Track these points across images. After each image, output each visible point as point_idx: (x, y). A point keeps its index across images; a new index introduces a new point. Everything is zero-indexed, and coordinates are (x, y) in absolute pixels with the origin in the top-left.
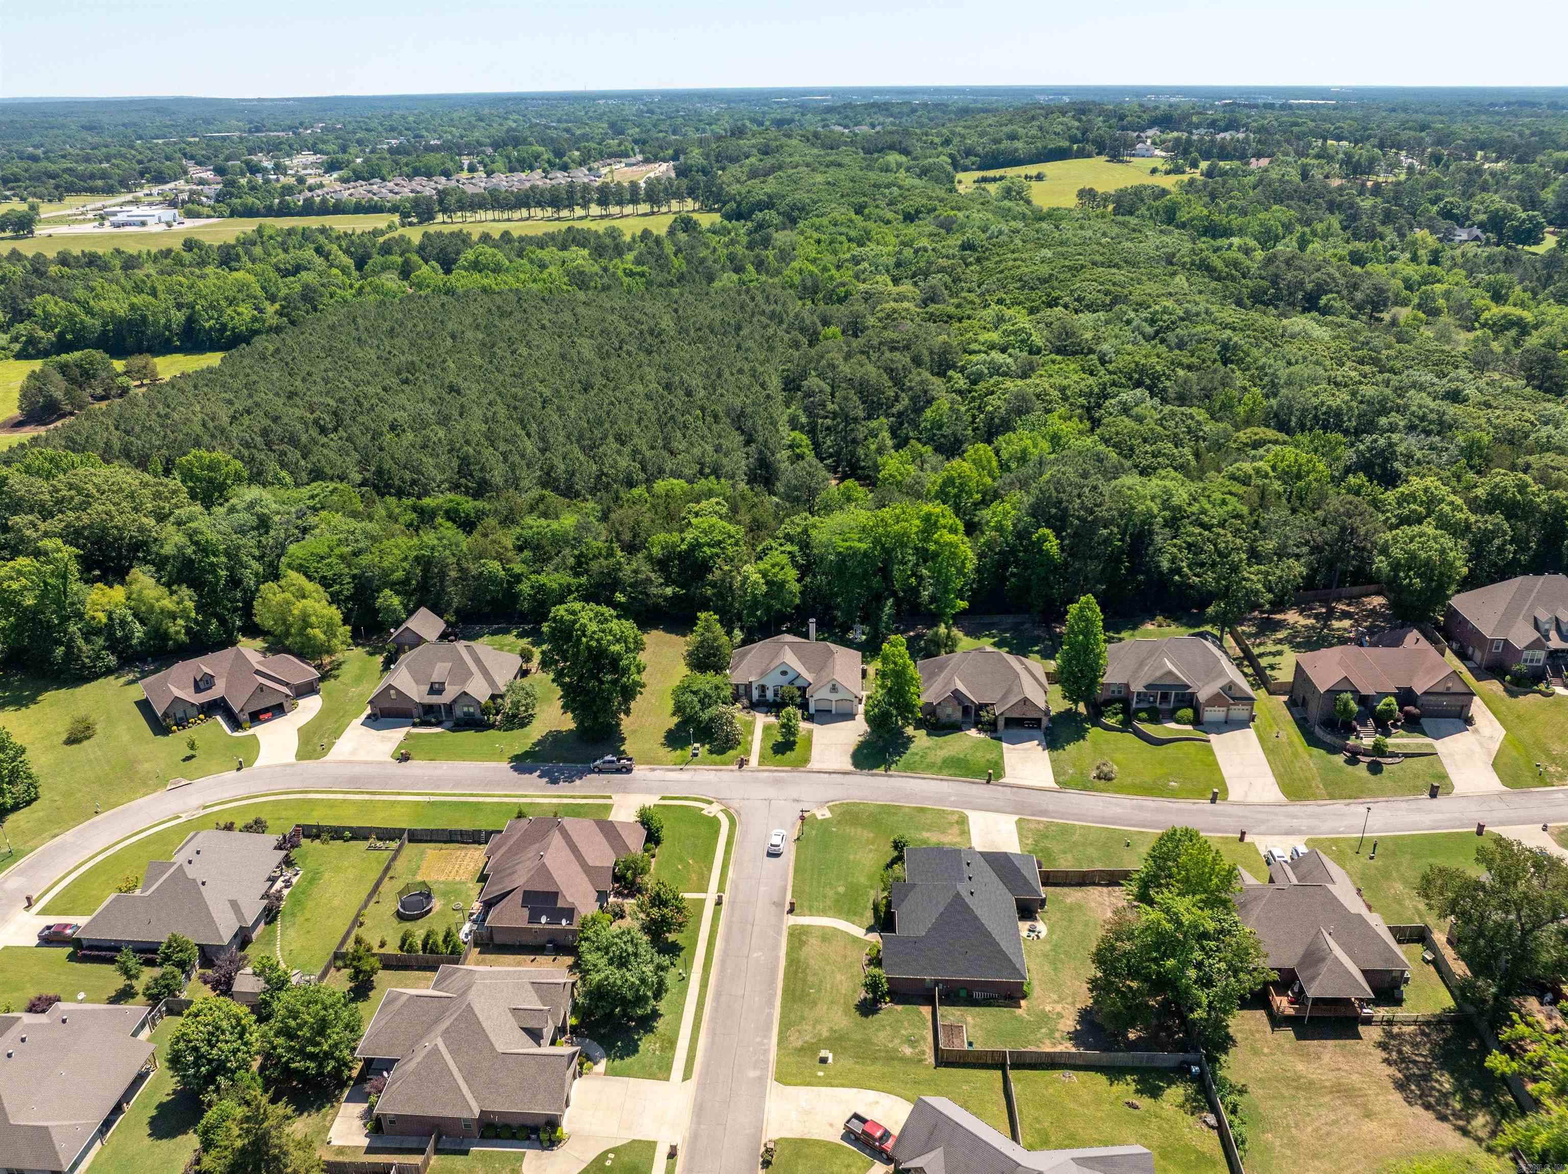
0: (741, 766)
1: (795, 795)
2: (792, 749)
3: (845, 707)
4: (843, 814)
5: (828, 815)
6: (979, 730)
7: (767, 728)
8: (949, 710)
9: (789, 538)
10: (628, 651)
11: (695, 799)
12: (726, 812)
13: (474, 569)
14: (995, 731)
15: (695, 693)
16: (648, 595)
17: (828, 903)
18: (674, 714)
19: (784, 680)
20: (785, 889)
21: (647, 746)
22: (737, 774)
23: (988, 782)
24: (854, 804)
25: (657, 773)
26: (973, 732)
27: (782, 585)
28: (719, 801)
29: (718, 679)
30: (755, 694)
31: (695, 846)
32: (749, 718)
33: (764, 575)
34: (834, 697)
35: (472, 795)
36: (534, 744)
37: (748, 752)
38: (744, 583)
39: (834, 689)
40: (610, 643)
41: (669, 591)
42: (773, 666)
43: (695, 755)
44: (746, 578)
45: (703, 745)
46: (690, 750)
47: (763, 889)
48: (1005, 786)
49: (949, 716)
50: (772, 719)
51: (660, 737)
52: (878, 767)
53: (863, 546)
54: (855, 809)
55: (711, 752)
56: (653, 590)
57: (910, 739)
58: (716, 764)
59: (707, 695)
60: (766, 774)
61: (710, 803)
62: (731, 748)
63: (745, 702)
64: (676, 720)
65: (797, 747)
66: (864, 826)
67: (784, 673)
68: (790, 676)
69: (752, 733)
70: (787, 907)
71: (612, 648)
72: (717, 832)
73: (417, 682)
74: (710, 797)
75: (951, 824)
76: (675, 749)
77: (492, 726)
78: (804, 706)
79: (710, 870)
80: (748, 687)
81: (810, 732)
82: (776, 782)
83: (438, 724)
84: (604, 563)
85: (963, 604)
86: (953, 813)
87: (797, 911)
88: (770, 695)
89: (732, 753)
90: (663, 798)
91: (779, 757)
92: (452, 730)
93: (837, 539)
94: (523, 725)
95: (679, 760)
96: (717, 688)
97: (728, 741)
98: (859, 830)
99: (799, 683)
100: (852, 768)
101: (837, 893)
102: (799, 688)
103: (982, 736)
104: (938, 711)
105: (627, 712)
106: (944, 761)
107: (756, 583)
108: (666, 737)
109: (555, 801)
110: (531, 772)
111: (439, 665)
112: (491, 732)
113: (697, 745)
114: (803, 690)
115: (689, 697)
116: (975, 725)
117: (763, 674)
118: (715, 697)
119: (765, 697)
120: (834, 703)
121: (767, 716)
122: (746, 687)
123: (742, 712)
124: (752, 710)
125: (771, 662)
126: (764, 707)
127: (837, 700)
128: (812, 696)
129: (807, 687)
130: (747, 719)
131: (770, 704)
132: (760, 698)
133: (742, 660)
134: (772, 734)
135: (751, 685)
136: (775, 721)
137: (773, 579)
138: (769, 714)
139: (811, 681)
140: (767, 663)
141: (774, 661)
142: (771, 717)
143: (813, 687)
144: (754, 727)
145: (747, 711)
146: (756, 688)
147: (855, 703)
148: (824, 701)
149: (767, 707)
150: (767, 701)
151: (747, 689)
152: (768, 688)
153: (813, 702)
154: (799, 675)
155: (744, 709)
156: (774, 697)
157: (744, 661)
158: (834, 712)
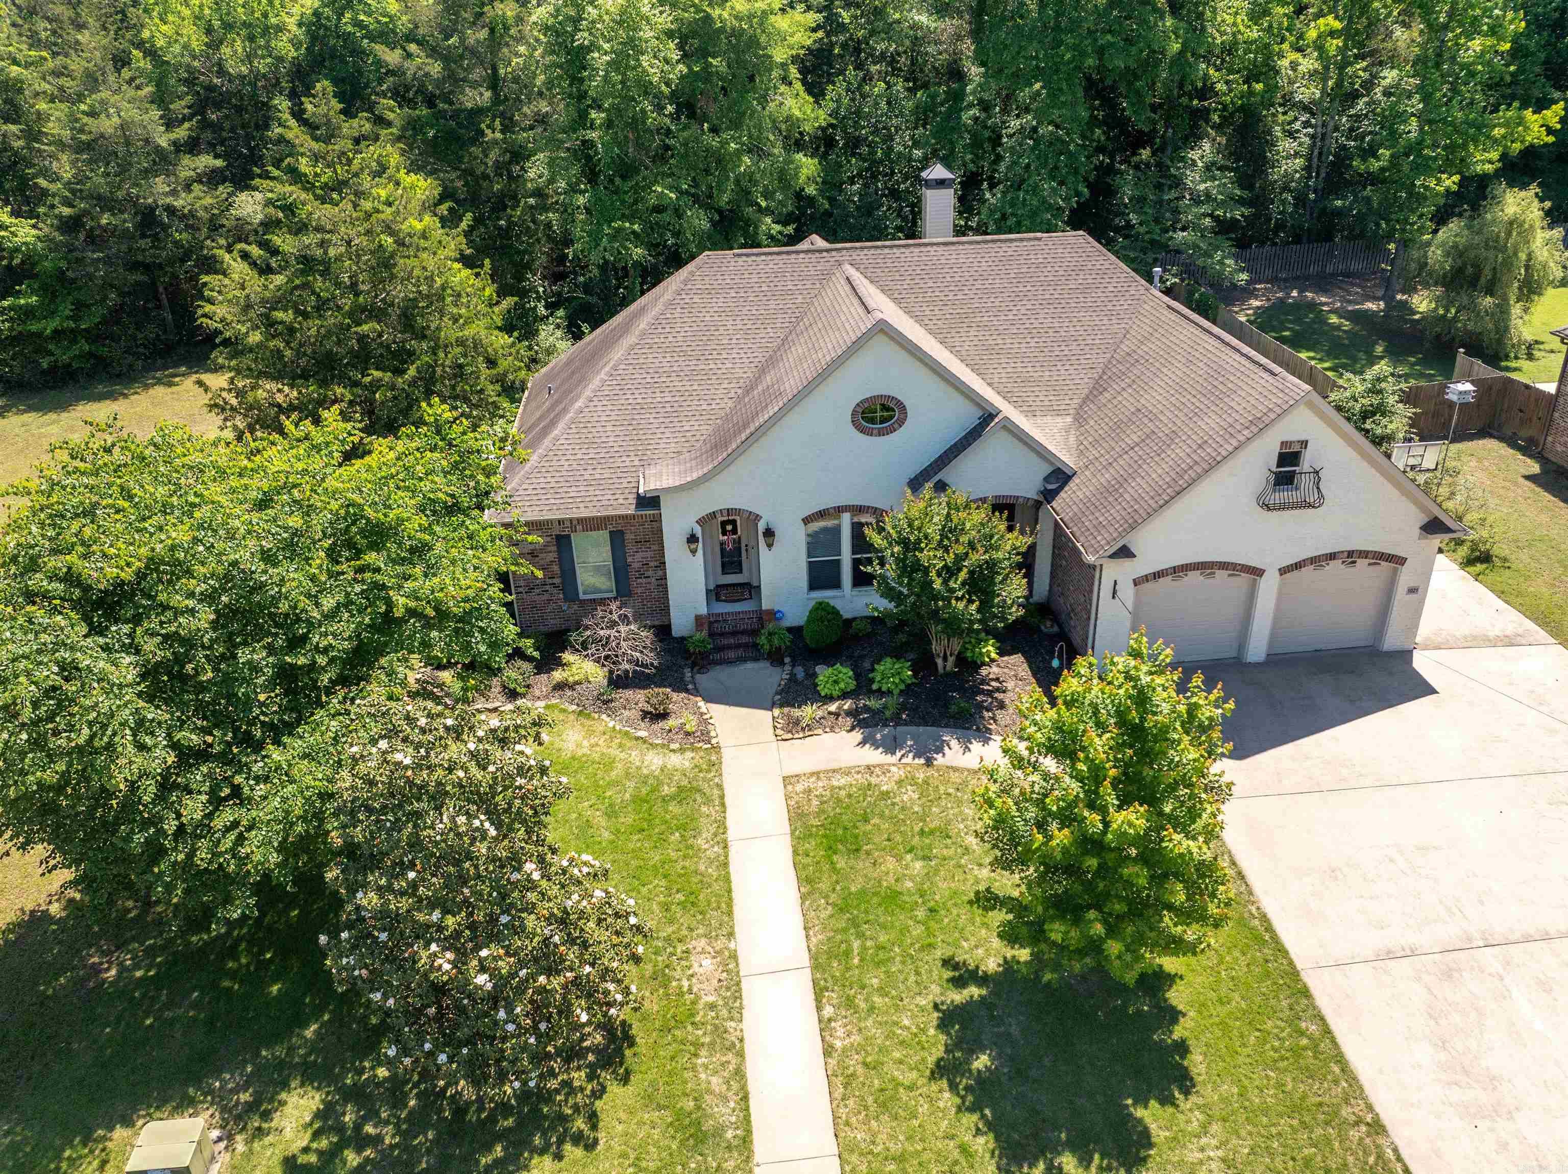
3: (1333, 605)
7: (822, 835)
19: (874, 469)
30: (688, 581)
32: (665, 759)
34: (1278, 539)
39: (1287, 480)
42: (789, 379)
50: (841, 752)
63: (628, 636)
67: (878, 415)
68: (927, 428)
69: (712, 901)
80: (636, 532)
88: (781, 575)
99: (989, 473)
102: (995, 510)
117: (731, 444)
118: (346, 626)
119: (751, 590)
120: (1269, 586)
121: (794, 727)
122: (617, 539)
123: (604, 703)
124: (680, 686)
125: (771, 361)
126: (753, 652)
127: (1298, 566)
128: (1125, 553)
129: (1049, 495)
130: (654, 761)
131: (795, 631)
132: (716, 593)
133: (583, 380)
134: (892, 898)
135: (658, 519)
136: (873, 756)
137: (708, 18)
138: (808, 712)
139: (1068, 459)
140: (745, 373)
141: (798, 350)
142: (831, 722)
143: (1112, 490)
144: (722, 825)
145: (639, 697)
146: (692, 539)
147: (1406, 577)
148: (1194, 577)
149: (775, 658)
150: (773, 615)
151: (630, 548)
152: (769, 533)
153: (1127, 592)
154: (988, 417)
155: (618, 682)
156: (813, 585)
157: (596, 382)
158: (1257, 650)
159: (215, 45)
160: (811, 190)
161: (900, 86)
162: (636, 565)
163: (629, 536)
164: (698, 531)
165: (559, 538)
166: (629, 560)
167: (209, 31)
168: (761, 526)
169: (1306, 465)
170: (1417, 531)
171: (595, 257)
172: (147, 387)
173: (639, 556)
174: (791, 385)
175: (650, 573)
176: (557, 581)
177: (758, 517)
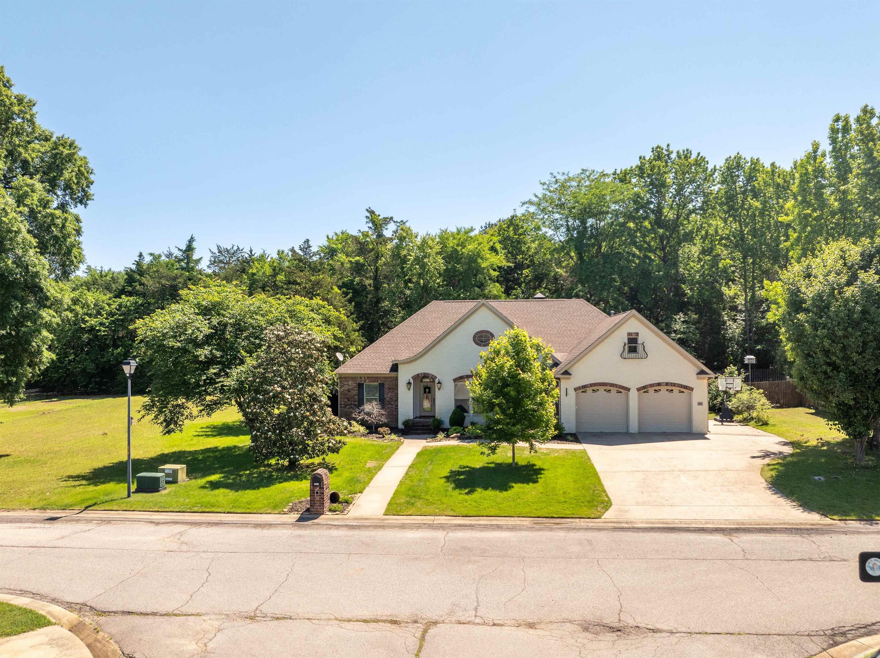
120: (633, 394)
122: (381, 386)
126: (429, 431)
127: (645, 387)
128: (567, 373)
135: (397, 378)
138: (441, 437)
142: (449, 439)
144: (394, 451)
145: (377, 435)
146: (409, 385)
147: (696, 397)
148: (602, 390)
149: (436, 431)
152: (440, 384)
153: (572, 393)
158: (634, 427)
159: (275, 275)
162: (388, 399)
163: (386, 386)
164: (412, 381)
165: (359, 384)
166: (385, 396)
167: (274, 270)
168: (437, 381)
169: (640, 341)
170: (695, 376)
173: (389, 395)
175: (393, 403)
176: (356, 403)
177: (436, 377)
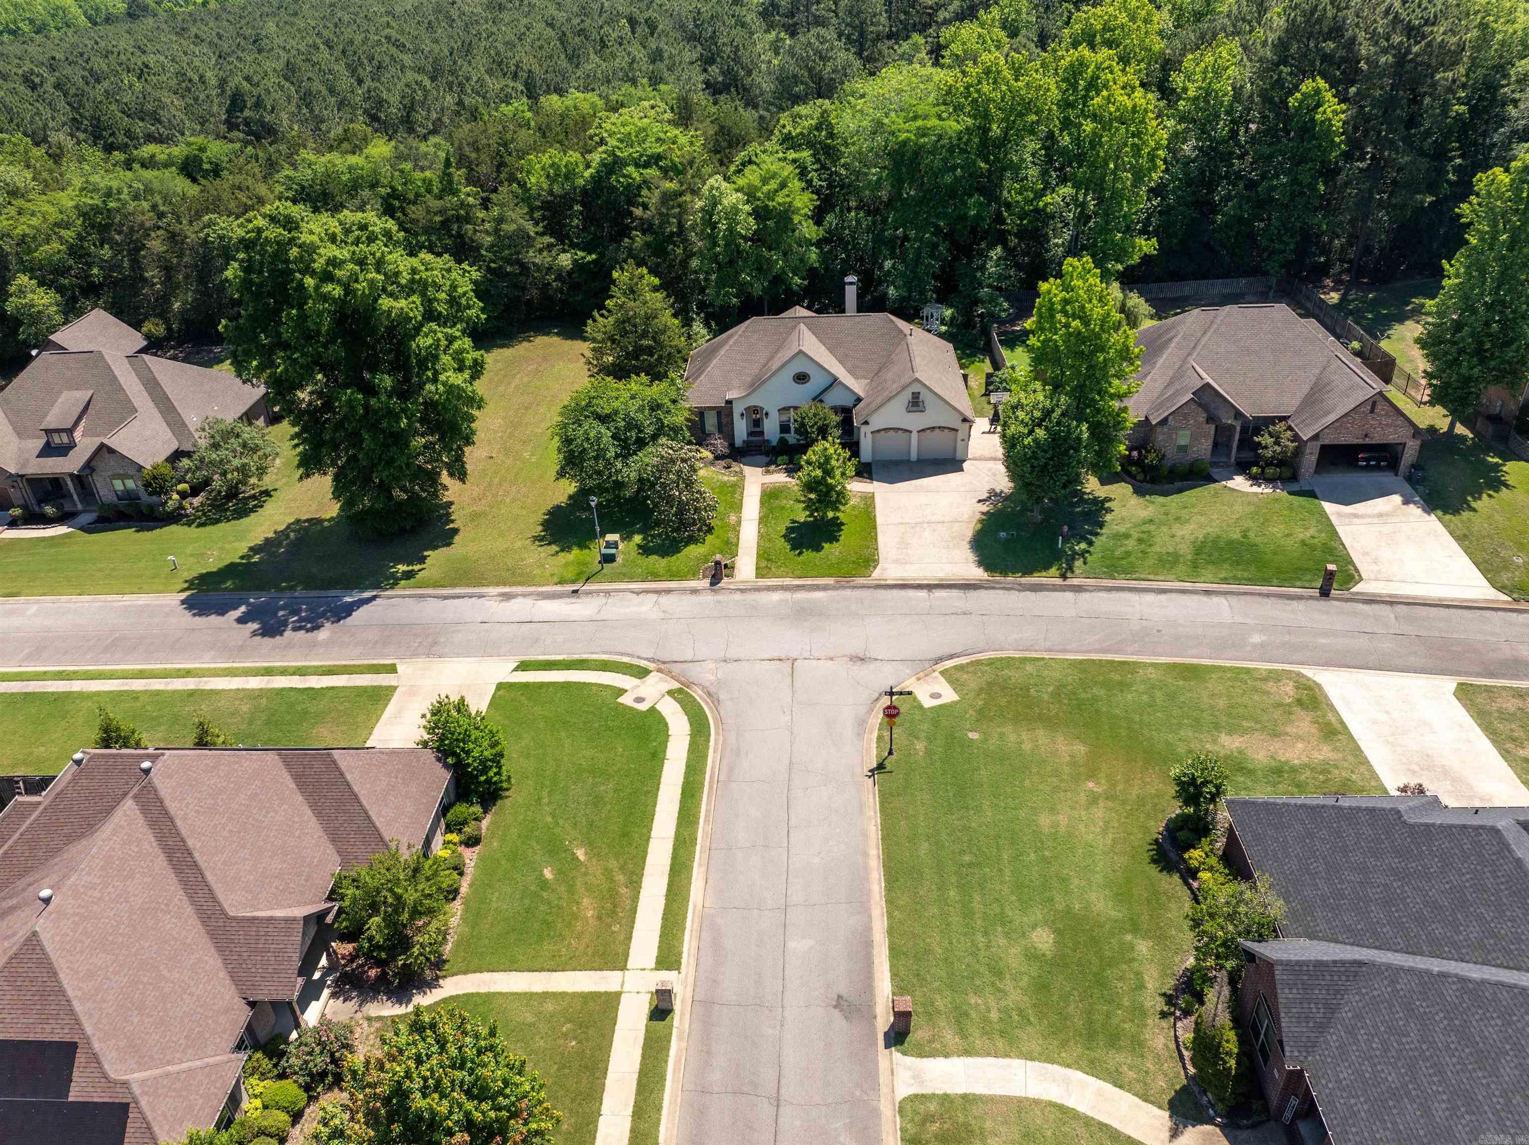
0: (716, 579)
1: (856, 646)
2: (833, 538)
3: (938, 443)
4: (989, 689)
5: (949, 695)
6: (1255, 479)
7: (769, 496)
8: (1183, 438)
9: (789, 142)
10: (430, 315)
11: (605, 666)
12: (681, 696)
13: (192, 234)
14: (1294, 478)
15: (603, 419)
16: (524, 267)
17: (1015, 997)
18: (561, 474)
19: (800, 395)
20: (868, 944)
21: (500, 545)
22: (709, 598)
23: (1325, 593)
24: (1009, 662)
25: (515, 604)
26: (1239, 483)
27: (784, 217)
28: (665, 666)
29: (657, 390)
30: (741, 429)
31: (597, 801)
32: (728, 478)
33: (750, 195)
34: (915, 422)
35: (60, 676)
36: (254, 550)
37: (731, 547)
38: (708, 213)
39: (916, 404)
40: (376, 292)
41: (565, 260)
42: (775, 364)
43: (608, 559)
44: (715, 202)
45: (626, 537)
46: (599, 547)
47: (798, 945)
48: (1371, 600)
49: (1183, 449)
50: (779, 478)
51: (533, 525)
52: (1047, 568)
53: (953, 126)
54: (1015, 676)
55: (645, 550)
56: (532, 257)
57: (1099, 507)
58: (655, 576)
59: (632, 424)
60: (776, 596)
61: (641, 673)
62: (692, 540)
63: (720, 444)
64: (569, 487)
65: (844, 535)
66: (1051, 723)
67: (801, 378)
68: (816, 383)
69: (737, 507)
70: (884, 1021)
71: (385, 303)
72: (657, 757)
73: (21, 433)
74: (640, 658)
75: (1286, 709)
76: (566, 548)
77: (175, 517)
78: (852, 445)
79: (635, 883)
80: (725, 412)
81: (869, 500)
82: (801, 613)
83: (63, 518)
84: (435, 204)
85: (1146, 246)
86: (1276, 677)
87: (918, 1033)
88: (771, 428)
89: (693, 551)
90: (523, 666)
91: (808, 555)
92: (88, 529)
93: (894, 121)
94: (243, 512)
95: (570, 574)
96: (655, 407)
97: (683, 524)
98: (1042, 735)
99: (835, 398)
100: (978, 573)
101: (1032, 955)
102: (836, 410)
103: (1265, 490)
104: (1160, 437)
105: (459, 473)
106: (1199, 549)
107: (735, 210)
108: (546, 524)
109: (255, 683)
110: (222, 611)
111: (65, 395)
112: (174, 530)
113: (612, 537)
114: (846, 413)
115: (594, 428)
116: (1242, 468)
117: (756, 385)
118: (652, 428)
119: (762, 433)
120: (914, 436)
121: (768, 472)
122: (719, 414)
123: (712, 464)
124: (735, 461)
125: (771, 358)
126: (760, 453)
127: (923, 430)
128: (866, 423)
129: (855, 406)
130: (726, 478)
131: (774, 447)
132: (750, 434)
133: (710, 360)
134: (783, 508)
135: (731, 408)
136: (789, 479)
137: (767, 205)
138: (773, 467)
139: (861, 394)
140: (763, 361)
141: (780, 355)
142: (779, 472)
143: (868, 405)
144: (742, 493)
145: (723, 463)
146: (742, 415)
147: (960, 435)
148: (892, 432)
149: (767, 454)
150: (768, 441)
151: (723, 417)
152: (767, 414)
153: (869, 436)
154: (836, 379)
155: (717, 458)
156: (781, 432)
157: (715, 362)
158: (914, 456)
160: (817, 265)
161: (862, 214)
162: (724, 423)
163: (723, 414)
164: (745, 413)
165: (701, 413)
166: (722, 421)
168: (765, 412)
169: (921, 399)
170: (960, 421)
171: (718, 303)
172: (520, 342)
173: (725, 420)
174: (774, 367)
175: (729, 425)
176: (699, 427)
177: (763, 409)
